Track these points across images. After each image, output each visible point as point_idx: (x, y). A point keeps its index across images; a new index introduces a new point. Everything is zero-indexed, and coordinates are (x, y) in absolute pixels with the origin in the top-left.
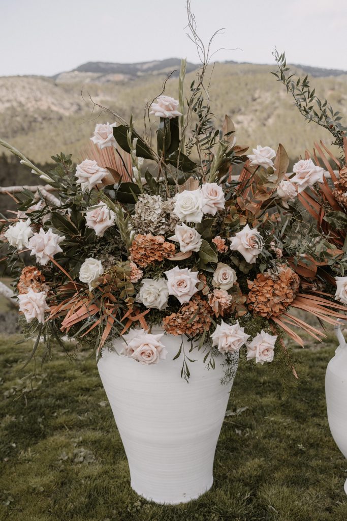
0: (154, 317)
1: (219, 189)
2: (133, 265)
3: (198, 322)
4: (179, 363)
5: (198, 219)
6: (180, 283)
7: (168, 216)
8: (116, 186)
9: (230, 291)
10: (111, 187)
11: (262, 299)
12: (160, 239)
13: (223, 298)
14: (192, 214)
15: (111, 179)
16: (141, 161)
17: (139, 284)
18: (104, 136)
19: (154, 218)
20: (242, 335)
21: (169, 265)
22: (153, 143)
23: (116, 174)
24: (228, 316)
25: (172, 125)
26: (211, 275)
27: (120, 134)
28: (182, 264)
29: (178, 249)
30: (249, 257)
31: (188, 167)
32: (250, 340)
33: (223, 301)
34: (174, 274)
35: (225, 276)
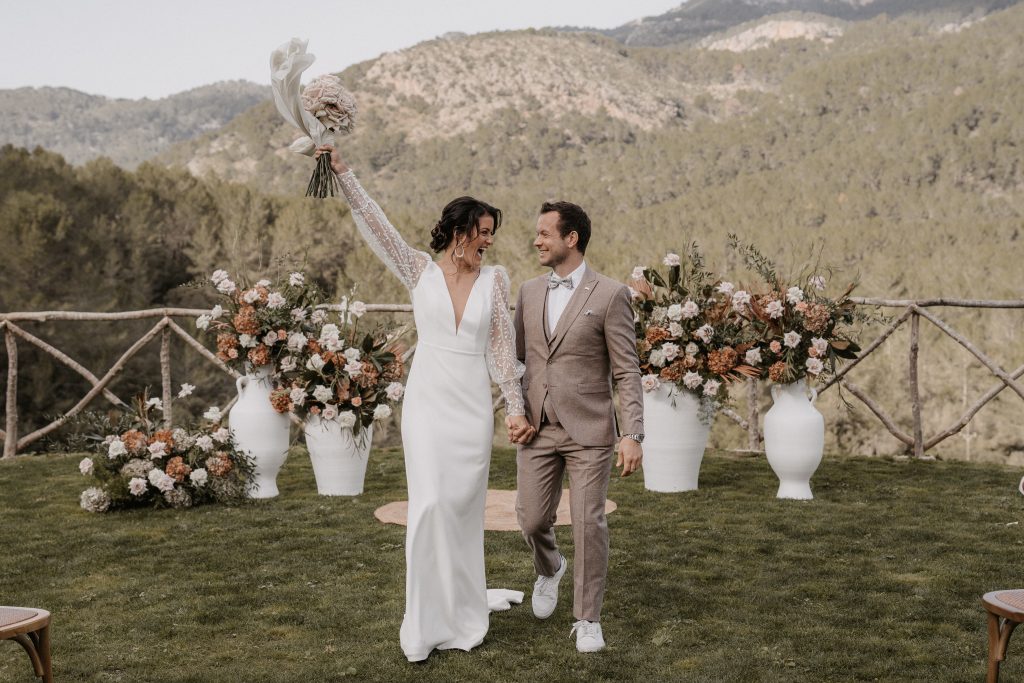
0: (656, 369)
1: (695, 306)
2: (647, 342)
3: (679, 371)
4: (670, 400)
5: (679, 319)
6: (668, 350)
7: (668, 319)
8: (644, 302)
9: (696, 357)
10: (641, 302)
11: (714, 363)
12: (662, 329)
13: (691, 359)
14: (676, 316)
15: (642, 298)
16: (656, 288)
17: (650, 352)
18: (639, 274)
19: (661, 319)
20: (700, 379)
21: (664, 342)
22: (666, 279)
23: (646, 296)
24: (693, 369)
25: (676, 269)
26: (684, 349)
27: (646, 273)
28: (670, 342)
29: (671, 336)
30: (706, 340)
31: (683, 293)
32: (704, 382)
33: (691, 361)
34: (665, 346)
35: (692, 348)
